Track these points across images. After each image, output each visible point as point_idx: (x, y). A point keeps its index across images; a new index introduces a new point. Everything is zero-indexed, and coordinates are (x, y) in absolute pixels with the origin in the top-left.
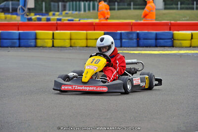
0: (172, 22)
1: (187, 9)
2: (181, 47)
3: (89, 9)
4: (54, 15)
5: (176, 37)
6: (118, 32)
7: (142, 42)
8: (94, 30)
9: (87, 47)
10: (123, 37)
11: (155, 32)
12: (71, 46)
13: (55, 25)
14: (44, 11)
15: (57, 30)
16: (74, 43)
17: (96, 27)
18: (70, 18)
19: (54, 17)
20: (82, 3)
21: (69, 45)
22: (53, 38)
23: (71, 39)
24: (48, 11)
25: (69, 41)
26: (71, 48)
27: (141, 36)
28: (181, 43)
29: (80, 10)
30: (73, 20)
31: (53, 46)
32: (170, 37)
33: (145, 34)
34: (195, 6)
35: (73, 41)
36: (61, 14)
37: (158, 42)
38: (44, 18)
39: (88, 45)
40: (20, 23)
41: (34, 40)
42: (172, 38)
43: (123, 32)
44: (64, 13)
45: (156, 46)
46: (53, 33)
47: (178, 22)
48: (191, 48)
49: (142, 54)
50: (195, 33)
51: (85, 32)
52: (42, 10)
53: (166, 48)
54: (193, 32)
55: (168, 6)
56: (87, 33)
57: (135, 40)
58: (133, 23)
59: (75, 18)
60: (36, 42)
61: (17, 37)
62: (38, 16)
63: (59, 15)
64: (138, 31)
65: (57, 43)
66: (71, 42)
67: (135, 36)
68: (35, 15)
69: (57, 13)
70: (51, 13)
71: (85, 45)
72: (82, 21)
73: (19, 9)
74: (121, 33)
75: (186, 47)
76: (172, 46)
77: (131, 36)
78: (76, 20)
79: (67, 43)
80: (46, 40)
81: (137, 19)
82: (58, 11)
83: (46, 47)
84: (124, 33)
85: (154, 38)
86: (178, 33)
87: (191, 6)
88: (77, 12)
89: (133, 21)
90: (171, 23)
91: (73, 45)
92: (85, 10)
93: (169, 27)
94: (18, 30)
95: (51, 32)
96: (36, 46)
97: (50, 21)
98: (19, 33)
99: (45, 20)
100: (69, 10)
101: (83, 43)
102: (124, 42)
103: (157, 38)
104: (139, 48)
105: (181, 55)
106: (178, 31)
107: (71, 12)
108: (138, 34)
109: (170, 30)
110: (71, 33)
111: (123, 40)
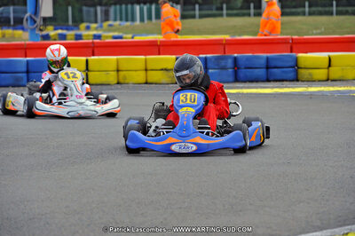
0: (295, 37)
1: (321, 14)
2: (311, 81)
3: (150, 18)
4: (88, 28)
5: (301, 64)
6: (201, 56)
7: (242, 73)
8: (159, 54)
9: (146, 83)
10: (209, 65)
11: (265, 55)
12: (118, 83)
13: (89, 47)
14: (70, 23)
15: (93, 55)
16: (125, 78)
17: (161, 48)
18: (116, 34)
19: (88, 33)
20: (137, 8)
21: (116, 81)
22: (87, 69)
23: (118, 71)
24: (77, 21)
25: (115, 73)
26: (119, 86)
27: (240, 63)
28: (310, 74)
29: (133, 20)
30: (121, 38)
32: (292, 64)
33: (248, 59)
34: (334, 8)
35: (121, 74)
36: (101, 26)
37: (271, 73)
38: (71, 34)
39: (149, 81)
40: (28, 44)
42: (296, 65)
43: (208, 55)
44: (105, 24)
45: (268, 80)
46: (87, 61)
47: (305, 37)
48: (329, 82)
49: (243, 94)
50: (335, 56)
51: (143, 57)
52: (67, 20)
53: (285, 83)
54: (331, 54)
55: (287, 10)
56: (146, 60)
57: (230, 70)
58: (226, 40)
59: (126, 33)
61: (24, 69)
62: (60, 31)
63: (96, 29)
64: (236, 55)
66: (118, 76)
67: (230, 63)
68: (55, 29)
69: (94, 25)
70: (83, 25)
71: (144, 81)
72: (137, 38)
73: (27, 20)
74: (206, 58)
75: (319, 81)
76: (296, 79)
77: (223, 63)
78: (128, 38)
79: (112, 78)
81: (234, 34)
82: (96, 22)
84: (210, 58)
85: (264, 66)
86: (306, 57)
87: (327, 9)
88: (128, 23)
89: (227, 37)
90: (292, 39)
91: (121, 81)
92: (142, 20)
93: (289, 46)
94: (26, 57)
95: (84, 58)
97: (81, 39)
98: (27, 61)
99: (73, 37)
100: (115, 20)
101: (140, 77)
102: (212, 73)
103: (268, 66)
104: (238, 85)
105: (311, 95)
106: (306, 52)
107: (118, 23)
108: (235, 59)
109: (291, 52)
110: (118, 60)
111: (210, 71)
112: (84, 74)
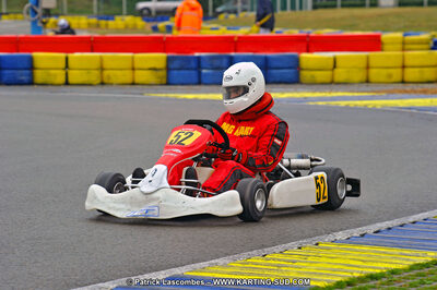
5: (304, 64)
6: (197, 54)
9: (133, 84)
10: (203, 64)
12: (102, 83)
16: (109, 77)
21: (99, 81)
22: (67, 66)
23: (102, 69)
25: (97, 72)
26: (103, 87)
28: (313, 77)
31: (67, 83)
32: (293, 64)
33: (244, 58)
35: (106, 73)
37: (270, 74)
39: (137, 81)
41: (27, 72)
42: (296, 65)
43: (202, 54)
46: (67, 59)
48: (333, 85)
51: (129, 54)
54: (337, 54)
56: (133, 58)
60: (32, 76)
64: (232, 54)
65: (75, 76)
66: (101, 73)
67: (226, 62)
71: (129, 80)
74: (199, 58)
75: (323, 83)
76: (297, 81)
77: (217, 63)
79: (94, 77)
80: (53, 72)
83: (52, 85)
84: (204, 57)
85: (263, 67)
86: (307, 58)
91: (106, 81)
95: (63, 55)
96: (31, 83)
101: (126, 76)
102: (206, 74)
103: (268, 66)
110: (101, 58)
111: (204, 71)
112: (64, 72)
